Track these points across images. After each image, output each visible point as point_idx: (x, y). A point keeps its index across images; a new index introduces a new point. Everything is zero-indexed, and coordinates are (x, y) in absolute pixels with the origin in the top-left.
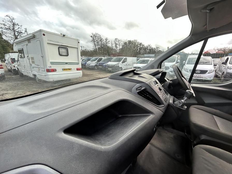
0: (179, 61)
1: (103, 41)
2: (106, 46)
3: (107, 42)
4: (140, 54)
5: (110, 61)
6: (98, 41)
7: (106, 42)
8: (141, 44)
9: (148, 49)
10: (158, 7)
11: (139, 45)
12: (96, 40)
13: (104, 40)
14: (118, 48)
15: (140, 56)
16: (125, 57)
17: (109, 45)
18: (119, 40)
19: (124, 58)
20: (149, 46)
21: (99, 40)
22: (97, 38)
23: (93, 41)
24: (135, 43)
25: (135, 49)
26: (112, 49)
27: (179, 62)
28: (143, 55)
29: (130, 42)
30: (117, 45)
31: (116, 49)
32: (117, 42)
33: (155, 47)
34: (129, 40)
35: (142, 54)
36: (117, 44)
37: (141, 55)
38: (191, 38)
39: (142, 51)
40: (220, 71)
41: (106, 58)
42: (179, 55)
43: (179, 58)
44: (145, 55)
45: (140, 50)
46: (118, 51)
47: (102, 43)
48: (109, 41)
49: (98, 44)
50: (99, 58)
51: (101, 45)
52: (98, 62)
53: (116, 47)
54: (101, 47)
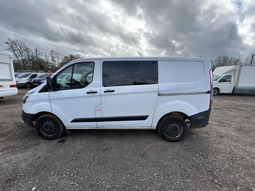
1: (31, 52)
2: (37, 58)
3: (38, 53)
6: (21, 51)
7: (36, 53)
12: (18, 49)
13: (33, 50)
14: (57, 62)
17: (43, 58)
18: (57, 52)
19: (67, 75)
21: (22, 49)
22: (19, 47)
23: (11, 50)
26: (47, 63)
29: (72, 56)
30: (54, 59)
32: (54, 55)
34: (71, 54)
36: (54, 57)
46: (56, 66)
47: (30, 53)
48: (42, 53)
49: (22, 55)
50: (33, 74)
51: (27, 56)
52: (30, 78)
53: (54, 61)
54: (29, 58)
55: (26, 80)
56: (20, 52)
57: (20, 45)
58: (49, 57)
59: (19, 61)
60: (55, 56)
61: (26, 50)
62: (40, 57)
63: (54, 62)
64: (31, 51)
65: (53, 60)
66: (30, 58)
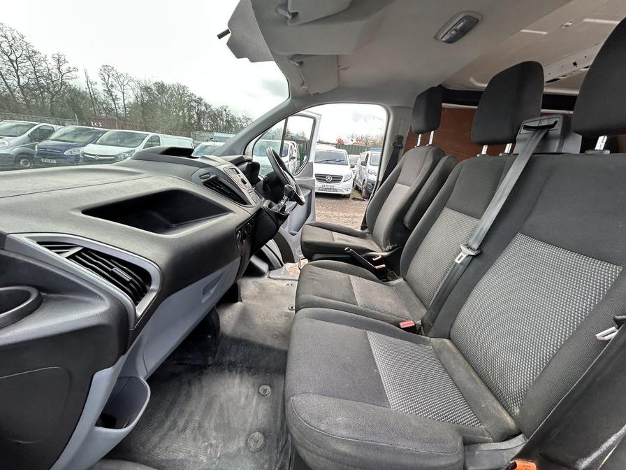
0: (295, 155)
1: (44, 64)
2: (62, 84)
3: (64, 68)
4: (200, 128)
5: (95, 143)
6: (13, 57)
7: (59, 69)
8: (199, 101)
9: (222, 120)
10: (220, 36)
11: (194, 104)
12: (4, 52)
13: (50, 60)
14: (120, 102)
15: (201, 135)
16: (151, 134)
18: (120, 72)
19: (149, 137)
20: (225, 110)
21: (18, 54)
24: (182, 95)
25: (184, 114)
26: (94, 100)
27: (295, 158)
28: (210, 135)
29: (161, 88)
30: (113, 90)
31: (111, 102)
32: (111, 79)
33: (241, 117)
34: (159, 81)
35: (207, 131)
36: (112, 86)
37: (203, 134)
38: (291, 103)
39: (206, 123)
40: (361, 178)
41: (70, 128)
42: (295, 143)
43: (295, 148)
44: (216, 134)
45: (199, 119)
46: (119, 111)
47: (40, 68)
48: (76, 69)
49: (17, 71)
50: (39, 128)
51: (33, 76)
52: (31, 141)
53: (111, 95)
54: (38, 83)
55: (17, 145)
56: (11, 61)
57: (10, 39)
58: (96, 83)
59: (9, 88)
60: (114, 83)
61: (29, 58)
62: (71, 82)
63: (113, 100)
64: (44, 61)
65: (110, 93)
66: (43, 81)
